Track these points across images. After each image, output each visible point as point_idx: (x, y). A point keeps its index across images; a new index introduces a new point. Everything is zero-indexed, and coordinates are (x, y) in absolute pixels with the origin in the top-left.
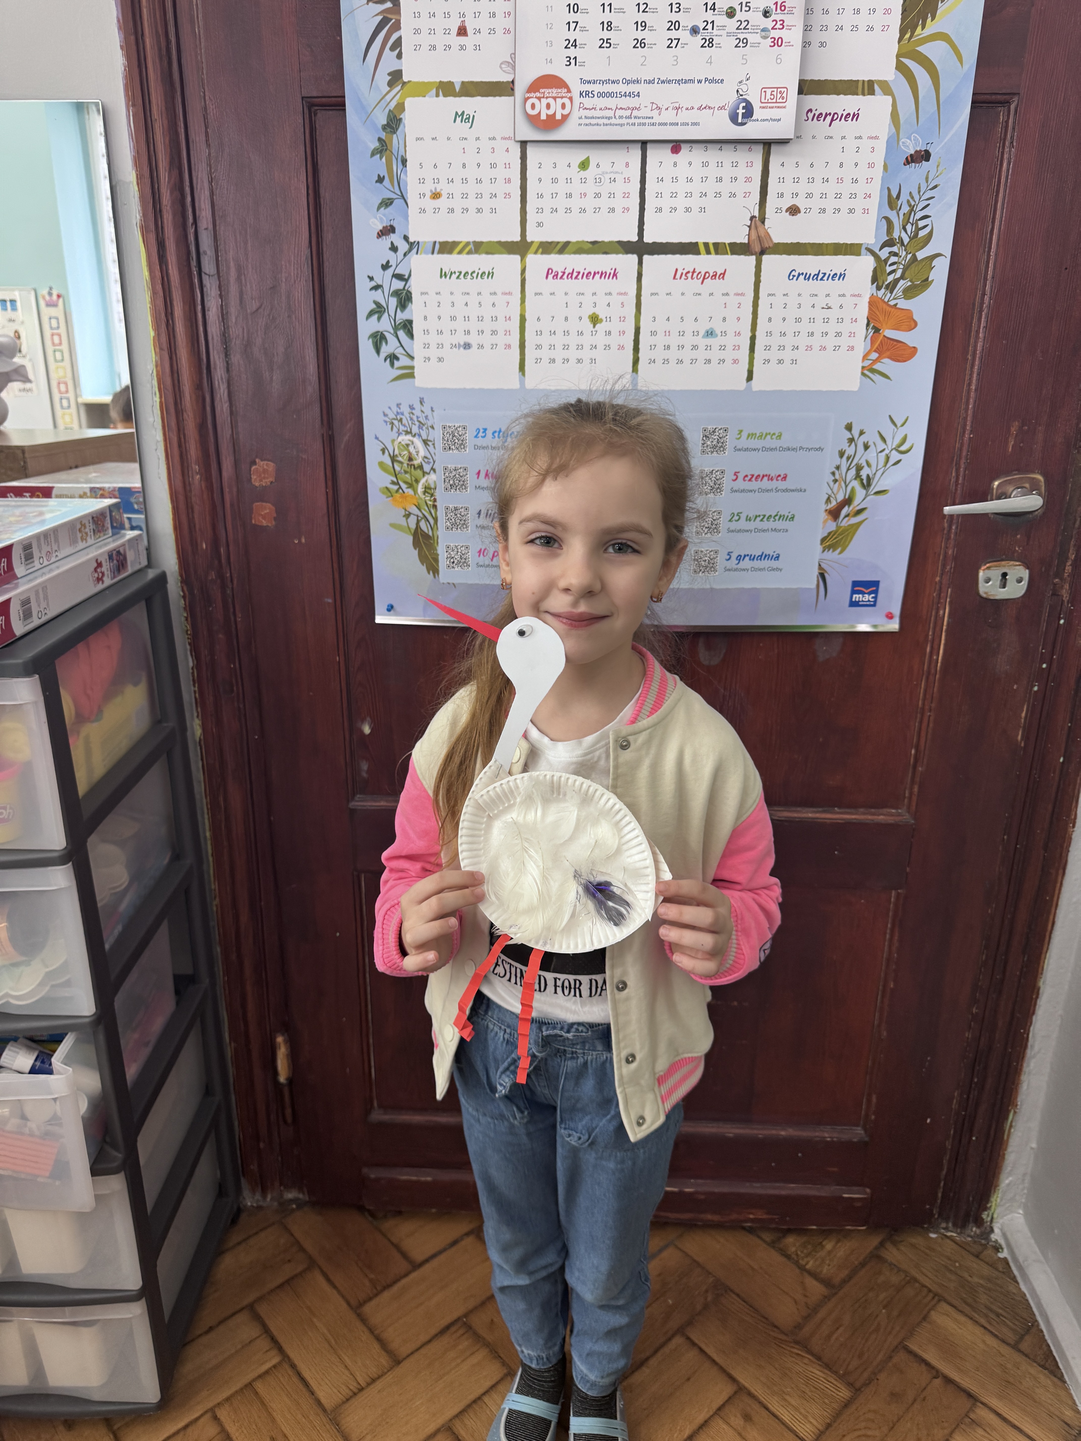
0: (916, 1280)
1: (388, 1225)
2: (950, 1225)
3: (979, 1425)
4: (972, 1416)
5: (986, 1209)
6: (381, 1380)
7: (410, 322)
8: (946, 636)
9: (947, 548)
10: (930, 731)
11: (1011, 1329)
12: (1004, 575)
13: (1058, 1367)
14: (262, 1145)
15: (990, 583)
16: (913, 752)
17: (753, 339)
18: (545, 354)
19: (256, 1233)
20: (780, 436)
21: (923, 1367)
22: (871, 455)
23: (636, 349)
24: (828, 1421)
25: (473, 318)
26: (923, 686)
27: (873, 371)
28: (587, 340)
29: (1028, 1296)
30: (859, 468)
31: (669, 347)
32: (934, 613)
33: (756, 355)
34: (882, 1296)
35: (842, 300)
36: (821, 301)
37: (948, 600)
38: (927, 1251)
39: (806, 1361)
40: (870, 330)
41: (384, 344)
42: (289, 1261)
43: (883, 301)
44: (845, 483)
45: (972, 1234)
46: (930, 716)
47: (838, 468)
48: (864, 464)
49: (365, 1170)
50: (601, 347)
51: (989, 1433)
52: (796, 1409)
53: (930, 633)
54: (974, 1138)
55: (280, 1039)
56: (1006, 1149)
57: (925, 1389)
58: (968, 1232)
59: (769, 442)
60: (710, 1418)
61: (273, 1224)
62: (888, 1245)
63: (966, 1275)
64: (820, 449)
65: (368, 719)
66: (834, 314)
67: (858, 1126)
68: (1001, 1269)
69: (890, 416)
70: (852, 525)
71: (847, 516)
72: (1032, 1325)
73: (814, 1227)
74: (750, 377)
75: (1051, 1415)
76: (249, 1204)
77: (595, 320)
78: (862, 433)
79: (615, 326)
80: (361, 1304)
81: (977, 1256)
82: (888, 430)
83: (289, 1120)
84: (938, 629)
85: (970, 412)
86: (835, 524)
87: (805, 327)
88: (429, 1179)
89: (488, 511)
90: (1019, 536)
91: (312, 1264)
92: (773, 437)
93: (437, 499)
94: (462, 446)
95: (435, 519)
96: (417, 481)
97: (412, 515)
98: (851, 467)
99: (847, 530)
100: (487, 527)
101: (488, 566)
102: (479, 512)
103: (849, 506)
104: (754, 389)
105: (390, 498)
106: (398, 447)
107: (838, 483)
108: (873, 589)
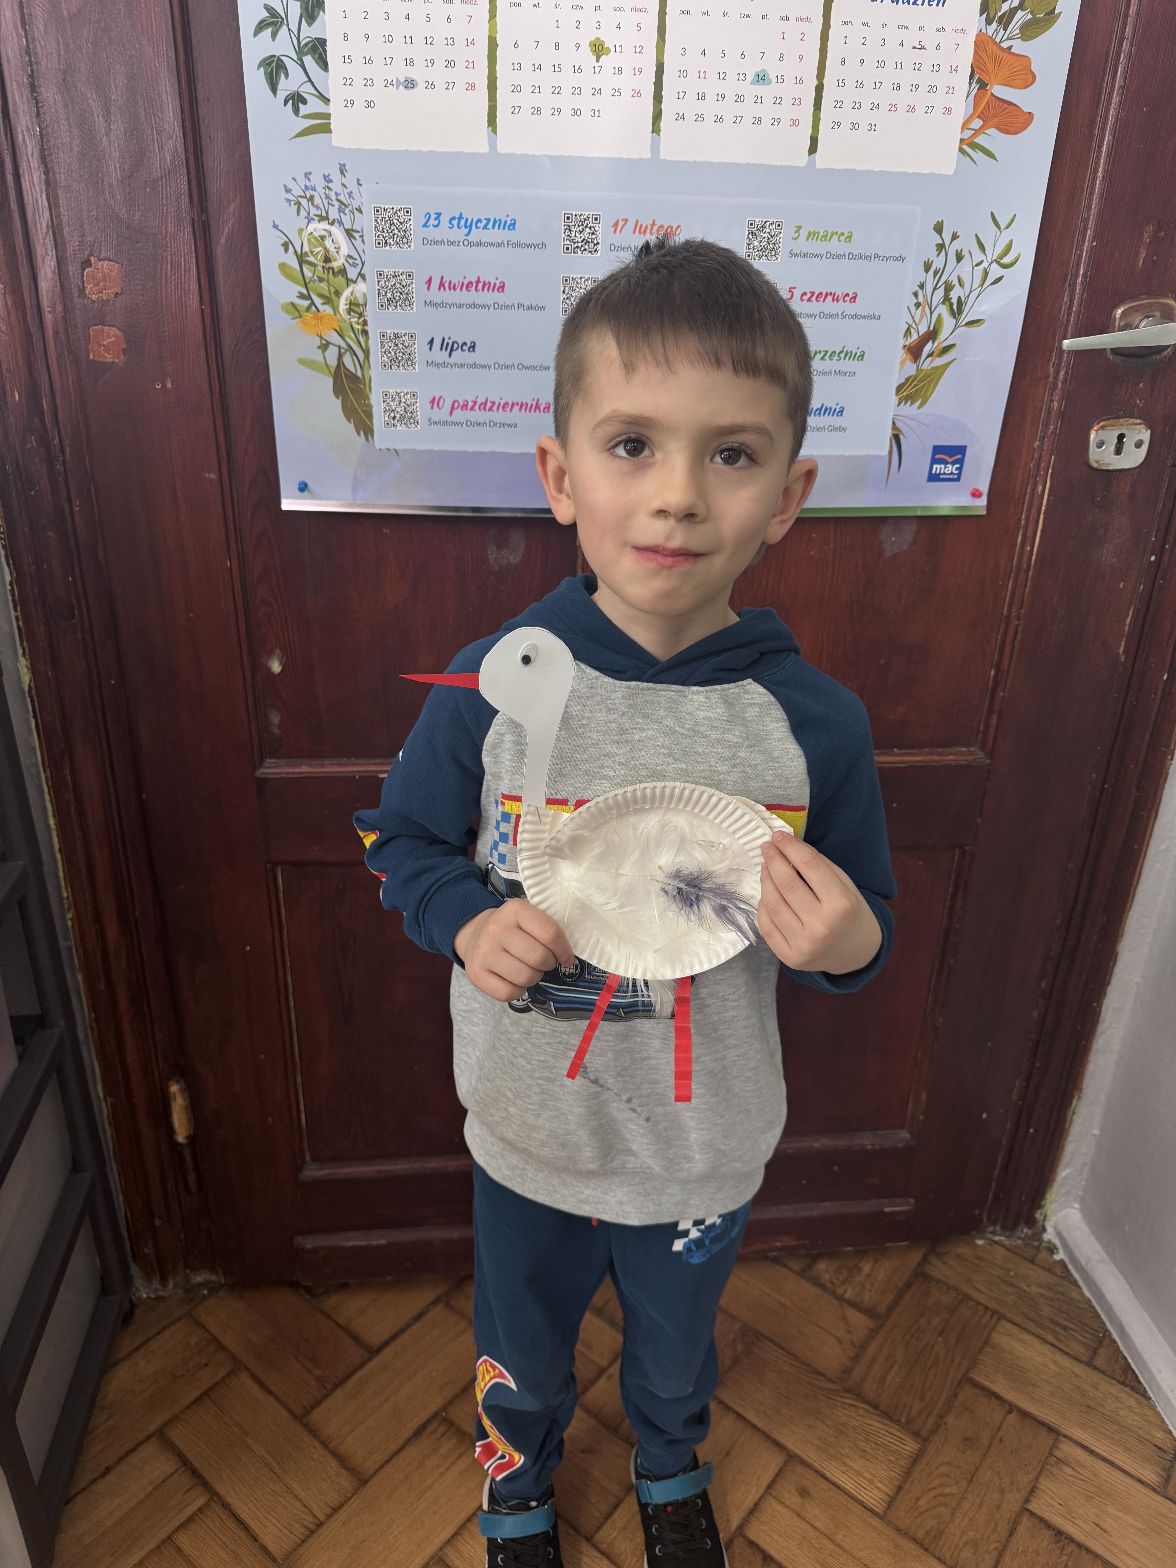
0: (969, 1298)
1: (331, 1302)
2: (998, 1228)
3: (1066, 1463)
4: (1058, 1453)
5: (1040, 1207)
6: (344, 1508)
7: (323, 42)
8: (1044, 519)
9: (1052, 401)
10: (1017, 644)
11: (1084, 1344)
12: (1121, 437)
13: (1139, 1382)
14: (157, 1222)
15: (1103, 448)
16: (993, 673)
17: (819, 89)
18: (526, 100)
19: (159, 1333)
20: (850, 238)
21: (994, 1402)
22: (965, 269)
23: (658, 97)
24: (897, 1483)
25: (419, 40)
26: (1010, 587)
27: (975, 146)
28: (586, 81)
29: (1094, 1303)
30: (948, 288)
31: (704, 96)
32: (1031, 489)
33: (822, 115)
34: (935, 1321)
35: (939, 37)
36: (912, 37)
37: (1050, 471)
38: (976, 1261)
39: (861, 1412)
40: (974, 85)
41: (283, 76)
42: (206, 1365)
43: (994, 41)
44: (930, 308)
45: (1023, 1236)
46: (1018, 625)
47: (922, 286)
49: (299, 1240)
50: (607, 92)
51: (1078, 1472)
52: (859, 1474)
53: (1023, 517)
54: (1031, 1130)
55: (174, 1088)
56: (1065, 1140)
57: (999, 1428)
58: (1018, 1233)
59: (834, 246)
60: (760, 1500)
61: (180, 1318)
62: (933, 1259)
63: (1022, 1285)
64: (900, 259)
65: (278, 651)
66: (927, 58)
67: (902, 1128)
68: (1059, 1273)
69: (992, 213)
70: (935, 369)
71: (930, 355)
72: (1104, 1336)
73: (850, 1248)
74: (813, 149)
75: (1141, 1440)
76: (145, 1296)
77: (599, 49)
78: (955, 237)
79: (627, 60)
80: (308, 1411)
81: (1032, 1261)
82: (988, 234)
83: (193, 1187)
84: (1034, 510)
85: (1094, 208)
86: (914, 366)
87: (889, 75)
88: (383, 1242)
89: (444, 339)
90: (1141, 385)
91: (237, 1365)
92: (842, 238)
93: (369, 323)
94: (404, 239)
95: (367, 352)
96: (338, 294)
97: (331, 346)
98: (938, 286)
99: (931, 375)
100: (444, 365)
101: (445, 423)
102: (431, 342)
103: (933, 342)
104: (818, 167)
105: (298, 320)
106: (309, 240)
107: (921, 308)
108: (960, 456)
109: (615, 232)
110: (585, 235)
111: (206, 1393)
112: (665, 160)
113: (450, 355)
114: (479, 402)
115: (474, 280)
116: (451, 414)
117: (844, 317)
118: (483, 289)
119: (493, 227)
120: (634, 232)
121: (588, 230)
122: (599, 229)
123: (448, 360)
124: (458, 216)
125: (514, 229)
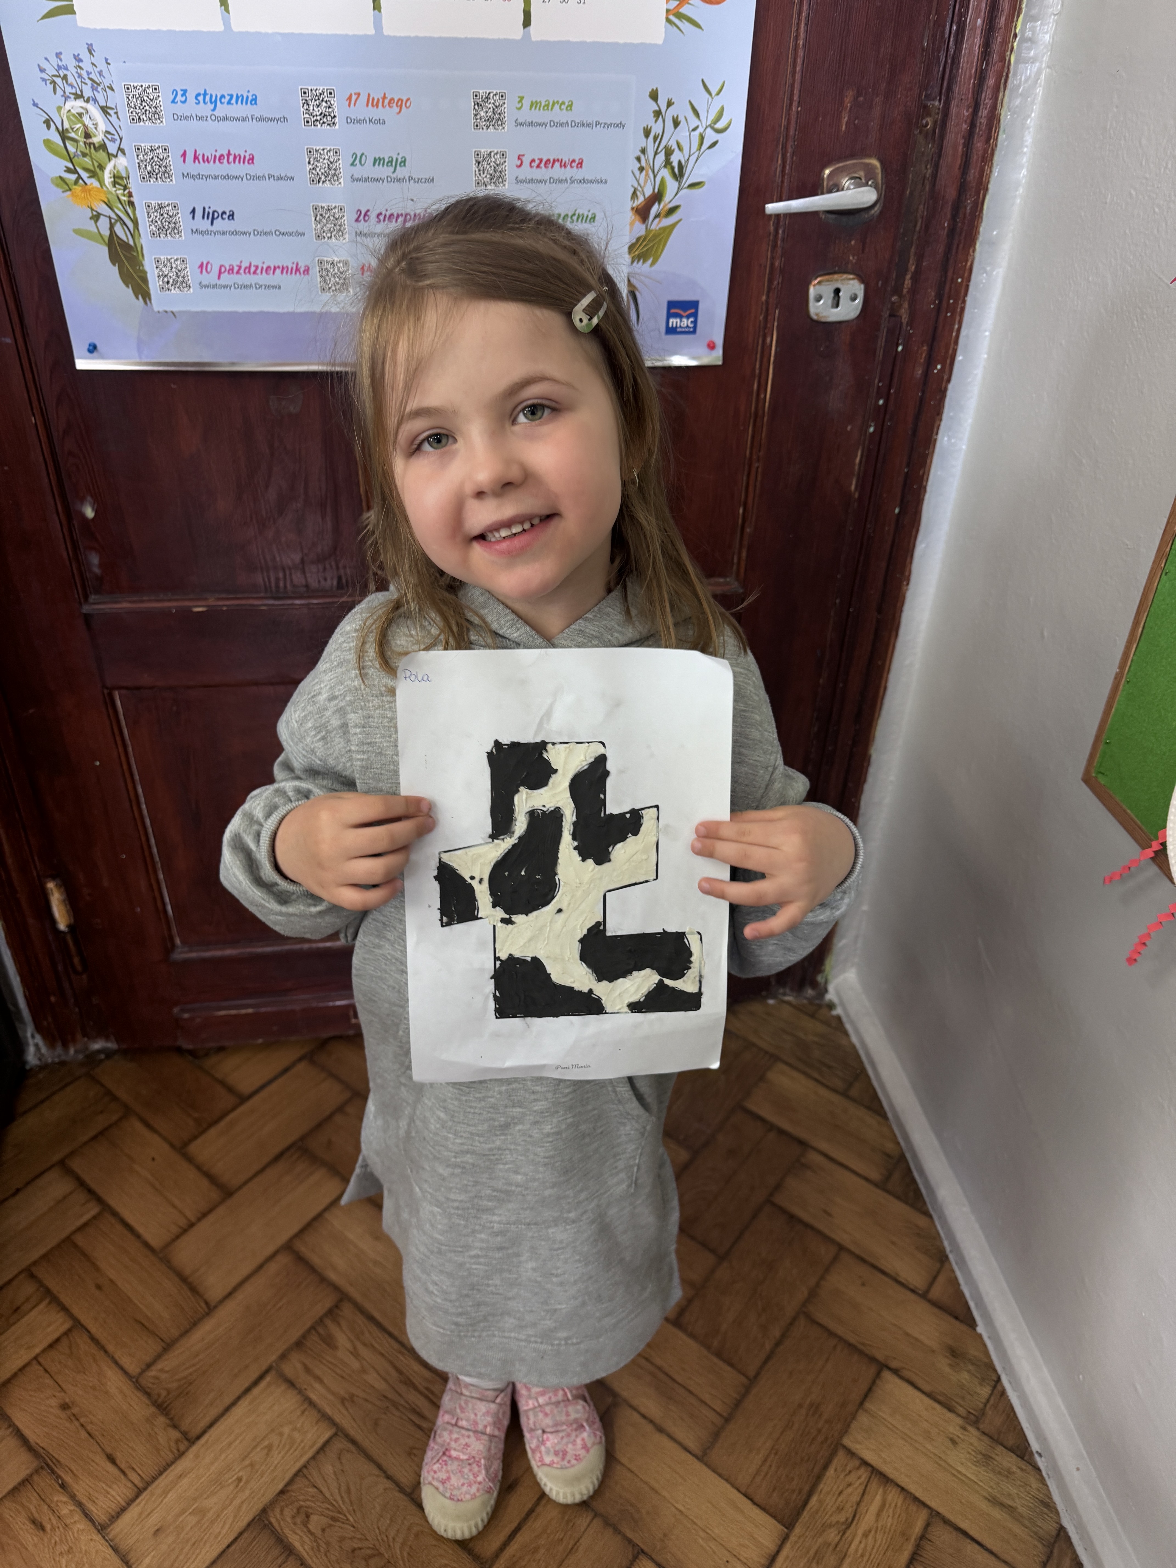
1: (210, 1062)
2: (789, 992)
3: (809, 1168)
4: (803, 1160)
5: (822, 974)
6: (212, 1214)
9: (773, 258)
10: (758, 485)
11: (843, 1078)
12: (837, 292)
13: (883, 1108)
14: (53, 999)
15: (822, 302)
16: (741, 510)
19: (62, 1089)
20: (570, 106)
21: (759, 1123)
22: (682, 134)
26: (750, 432)
27: (680, 16)
29: (857, 1046)
30: (669, 153)
32: (760, 342)
37: (776, 324)
38: (765, 1017)
42: (102, 1112)
44: (653, 172)
45: (808, 996)
46: (758, 468)
47: (643, 151)
48: (675, 146)
49: (176, 1011)
51: (818, 1174)
53: (757, 368)
55: (51, 885)
57: (760, 1142)
58: (804, 994)
59: (558, 115)
61: (80, 1077)
63: (802, 1035)
64: (621, 125)
65: (89, 498)
68: (834, 1026)
69: (703, 81)
70: (664, 229)
71: (657, 216)
72: (861, 1074)
74: (527, 21)
75: (873, 1149)
76: (49, 1061)
78: (670, 104)
81: (813, 1016)
82: (701, 100)
83: (79, 968)
84: (765, 358)
85: (798, 76)
86: (644, 226)
88: (250, 1011)
89: (204, 209)
90: (853, 242)
91: (127, 1112)
92: (563, 107)
93: (134, 194)
94: (156, 115)
95: (135, 222)
96: (102, 168)
97: (102, 217)
98: (659, 150)
99: (659, 235)
100: (207, 232)
101: (214, 286)
102: (193, 211)
103: (659, 204)
104: (534, 39)
105: (69, 193)
106: (68, 117)
107: (644, 172)
108: (693, 311)
109: (349, 105)
110: (323, 109)
111: (101, 1133)
112: (389, 36)
113: (212, 224)
114: (243, 266)
115: (225, 153)
116: (219, 278)
117: (573, 182)
118: (234, 162)
119: (237, 103)
120: (367, 105)
121: (324, 104)
122: (334, 102)
123: (210, 228)
124: (202, 92)
125: (256, 103)
